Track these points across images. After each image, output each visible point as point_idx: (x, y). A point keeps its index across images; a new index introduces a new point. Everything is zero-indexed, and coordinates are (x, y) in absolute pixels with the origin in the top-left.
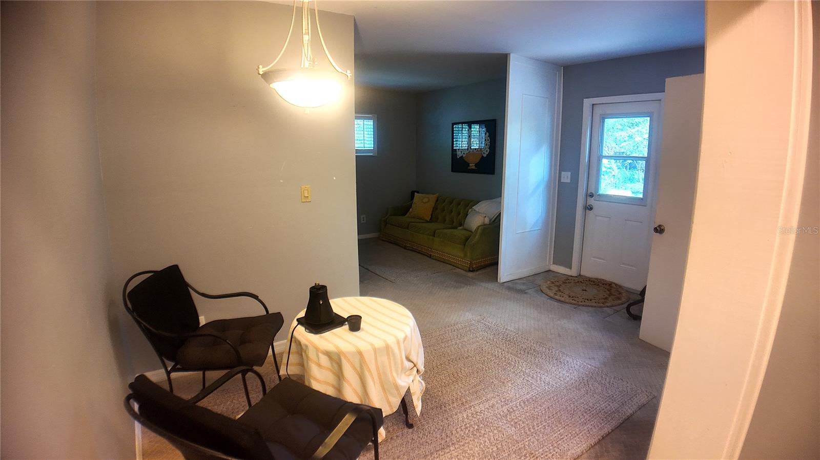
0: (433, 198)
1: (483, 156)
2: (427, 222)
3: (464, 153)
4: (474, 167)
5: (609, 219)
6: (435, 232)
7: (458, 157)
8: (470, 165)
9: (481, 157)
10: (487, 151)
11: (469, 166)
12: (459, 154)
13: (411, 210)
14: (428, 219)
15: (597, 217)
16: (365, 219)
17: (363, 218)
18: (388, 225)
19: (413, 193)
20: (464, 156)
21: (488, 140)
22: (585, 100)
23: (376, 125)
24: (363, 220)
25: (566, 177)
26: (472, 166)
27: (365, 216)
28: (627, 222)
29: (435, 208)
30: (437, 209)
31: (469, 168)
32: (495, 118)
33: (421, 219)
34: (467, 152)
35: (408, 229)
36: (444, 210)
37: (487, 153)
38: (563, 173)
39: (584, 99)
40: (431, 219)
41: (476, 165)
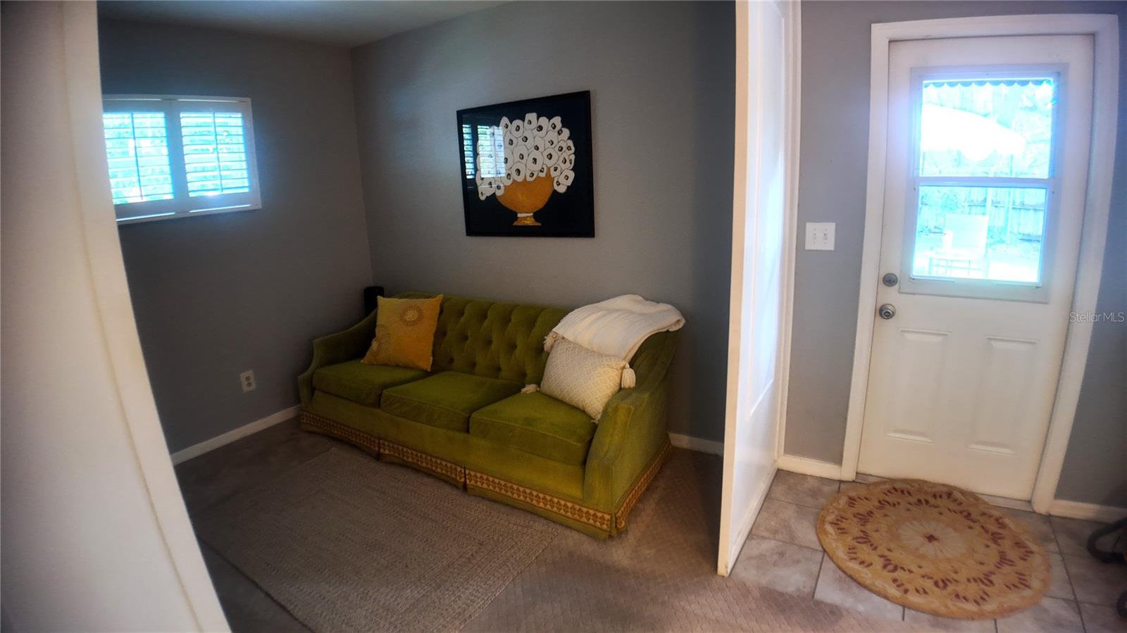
0: (430, 306)
1: (555, 191)
2: (426, 374)
3: (499, 187)
4: (530, 222)
5: (940, 339)
6: (467, 420)
7: (483, 198)
8: (519, 215)
9: (551, 191)
10: (567, 178)
11: (517, 218)
12: (484, 191)
13: (375, 344)
14: (426, 364)
15: (906, 335)
16: (252, 380)
17: (248, 379)
18: (316, 392)
19: (370, 297)
20: (499, 193)
21: (569, 148)
22: (876, 28)
23: (250, 125)
24: (249, 385)
25: (822, 236)
26: (526, 217)
27: (250, 373)
28: (993, 342)
29: (440, 334)
30: (445, 334)
31: (515, 223)
32: (587, 89)
33: (407, 367)
34: (509, 183)
35: (379, 406)
36: (466, 338)
37: (569, 183)
38: (810, 227)
39: (873, 26)
40: (434, 363)
41: (537, 215)
